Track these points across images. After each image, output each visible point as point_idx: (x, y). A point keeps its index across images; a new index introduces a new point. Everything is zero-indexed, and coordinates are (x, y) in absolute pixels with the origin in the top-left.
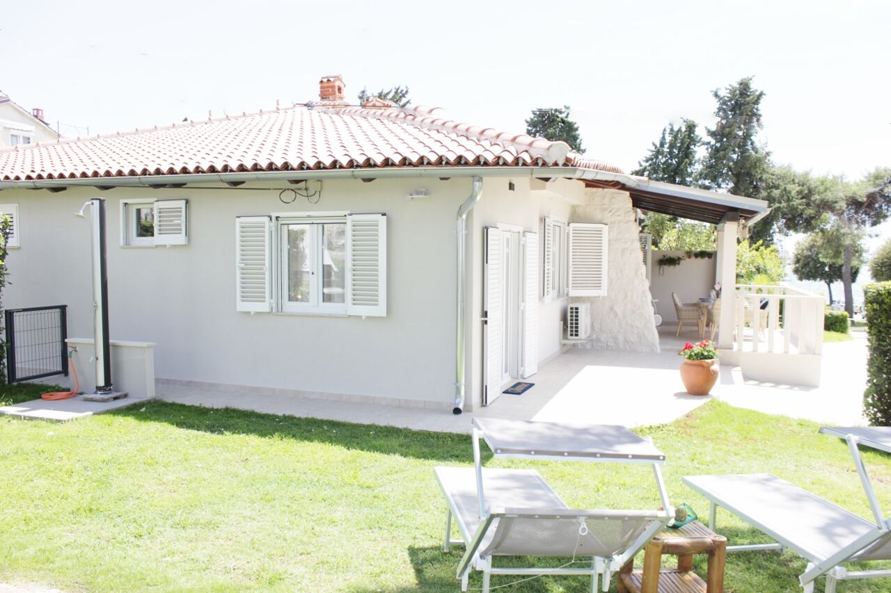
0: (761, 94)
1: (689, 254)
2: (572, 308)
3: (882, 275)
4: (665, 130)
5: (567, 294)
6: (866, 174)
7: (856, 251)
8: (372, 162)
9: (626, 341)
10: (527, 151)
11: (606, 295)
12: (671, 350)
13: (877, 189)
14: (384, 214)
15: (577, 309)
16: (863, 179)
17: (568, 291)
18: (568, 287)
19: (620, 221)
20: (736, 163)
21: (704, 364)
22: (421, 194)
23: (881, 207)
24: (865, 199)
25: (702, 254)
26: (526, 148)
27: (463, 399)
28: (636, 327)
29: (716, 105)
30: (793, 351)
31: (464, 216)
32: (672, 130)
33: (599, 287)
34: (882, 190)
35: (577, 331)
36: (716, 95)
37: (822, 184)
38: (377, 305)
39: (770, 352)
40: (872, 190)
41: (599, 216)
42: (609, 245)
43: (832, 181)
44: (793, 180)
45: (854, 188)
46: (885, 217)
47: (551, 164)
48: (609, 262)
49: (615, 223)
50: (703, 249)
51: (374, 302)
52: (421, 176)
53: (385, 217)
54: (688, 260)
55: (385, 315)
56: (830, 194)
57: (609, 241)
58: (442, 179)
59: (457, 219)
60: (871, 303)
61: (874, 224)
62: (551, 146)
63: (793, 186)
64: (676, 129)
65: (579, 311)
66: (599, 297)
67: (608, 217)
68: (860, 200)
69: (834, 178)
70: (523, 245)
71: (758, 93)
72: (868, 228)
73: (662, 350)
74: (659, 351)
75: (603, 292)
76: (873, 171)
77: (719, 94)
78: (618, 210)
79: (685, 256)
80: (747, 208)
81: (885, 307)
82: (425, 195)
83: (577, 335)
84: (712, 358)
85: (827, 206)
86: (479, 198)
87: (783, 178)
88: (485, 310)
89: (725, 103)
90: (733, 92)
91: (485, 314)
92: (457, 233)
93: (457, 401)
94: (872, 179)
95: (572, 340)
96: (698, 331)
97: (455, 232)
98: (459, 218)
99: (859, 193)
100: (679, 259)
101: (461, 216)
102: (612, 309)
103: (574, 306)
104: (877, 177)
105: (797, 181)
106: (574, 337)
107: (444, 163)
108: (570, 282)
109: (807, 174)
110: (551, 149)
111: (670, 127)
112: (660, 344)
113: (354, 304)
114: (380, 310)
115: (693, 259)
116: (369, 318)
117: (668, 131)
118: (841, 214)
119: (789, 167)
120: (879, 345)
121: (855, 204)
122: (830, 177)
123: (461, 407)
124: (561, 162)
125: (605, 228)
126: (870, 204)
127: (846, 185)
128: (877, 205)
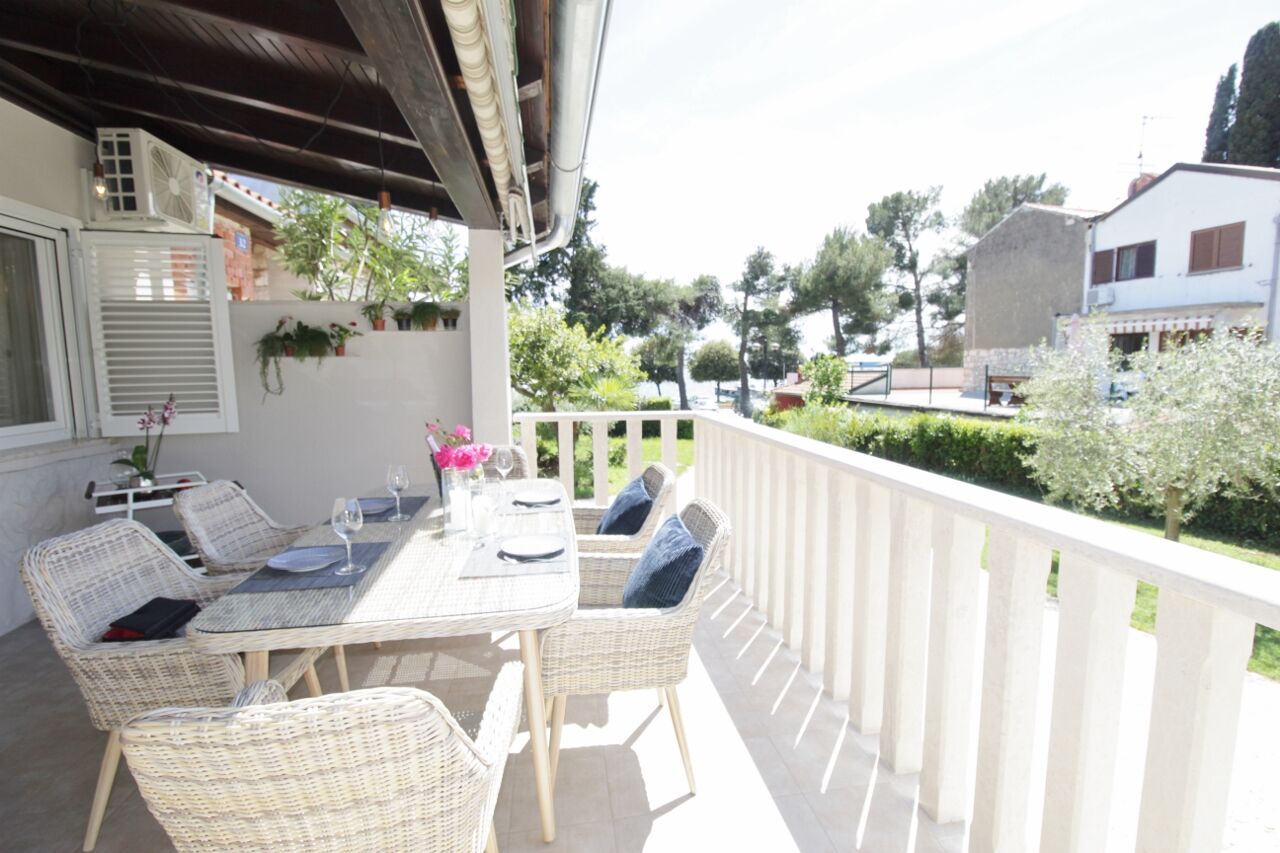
0: (595, 185)
1: (377, 315)
3: (700, 375)
6: (691, 280)
7: (682, 353)
13: (703, 294)
16: (690, 284)
20: (571, 259)
23: (704, 312)
24: (694, 303)
34: (706, 295)
37: (656, 287)
40: (698, 294)
43: (664, 284)
44: (629, 281)
45: (684, 293)
46: (708, 321)
54: (371, 336)
56: (663, 296)
61: (700, 328)
63: (630, 287)
68: (689, 304)
69: (666, 281)
71: (591, 184)
72: (694, 332)
76: (697, 279)
79: (361, 319)
85: (661, 308)
87: (617, 278)
94: (697, 284)
99: (688, 297)
100: (342, 332)
104: (701, 283)
105: (633, 282)
109: (641, 277)
115: (392, 333)
118: (673, 318)
119: (625, 269)
121: (686, 308)
122: (663, 281)
126: (697, 307)
127: (677, 289)
128: (702, 310)
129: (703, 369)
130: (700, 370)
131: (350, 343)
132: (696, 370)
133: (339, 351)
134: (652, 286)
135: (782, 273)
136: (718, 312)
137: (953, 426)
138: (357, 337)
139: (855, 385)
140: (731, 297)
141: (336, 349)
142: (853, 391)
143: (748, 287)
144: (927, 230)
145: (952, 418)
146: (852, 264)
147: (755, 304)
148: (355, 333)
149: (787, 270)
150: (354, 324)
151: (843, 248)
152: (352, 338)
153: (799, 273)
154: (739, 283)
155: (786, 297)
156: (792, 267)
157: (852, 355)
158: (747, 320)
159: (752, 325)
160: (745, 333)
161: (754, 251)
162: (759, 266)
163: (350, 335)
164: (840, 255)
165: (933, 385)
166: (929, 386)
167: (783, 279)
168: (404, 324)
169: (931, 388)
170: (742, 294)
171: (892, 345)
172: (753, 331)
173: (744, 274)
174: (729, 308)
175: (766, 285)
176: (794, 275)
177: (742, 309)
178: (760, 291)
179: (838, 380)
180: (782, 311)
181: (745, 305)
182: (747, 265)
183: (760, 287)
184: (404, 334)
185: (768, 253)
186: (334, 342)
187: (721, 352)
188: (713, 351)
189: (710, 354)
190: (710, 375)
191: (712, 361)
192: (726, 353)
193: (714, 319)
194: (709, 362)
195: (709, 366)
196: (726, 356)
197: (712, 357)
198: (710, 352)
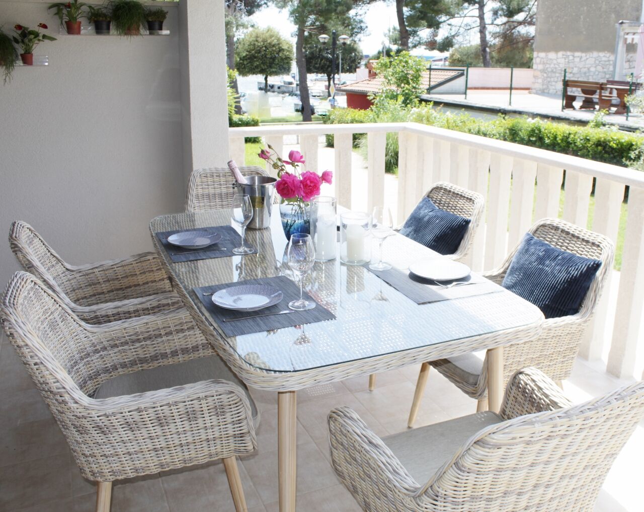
1: (67, 17)
3: (245, 68)
25: (123, 16)
72: (243, 17)
79: (53, 23)
115: (87, 36)
129: (249, 61)
130: (245, 63)
131: (39, 49)
132: (241, 61)
133: (27, 59)
137: (543, 130)
138: (46, 41)
139: (433, 84)
141: (22, 55)
142: (430, 90)
145: (541, 122)
148: (44, 37)
150: (45, 27)
152: (41, 42)
157: (414, 49)
159: (310, 13)
160: (302, 21)
163: (39, 40)
165: (513, 86)
166: (509, 86)
168: (105, 26)
169: (511, 89)
172: (312, 19)
179: (416, 78)
184: (102, 38)
186: (20, 50)
187: (269, 41)
188: (260, 40)
189: (256, 43)
190: (257, 67)
191: (259, 52)
192: (274, 43)
193: (265, 3)
194: (256, 53)
195: (255, 57)
196: (274, 46)
197: (258, 46)
198: (257, 41)
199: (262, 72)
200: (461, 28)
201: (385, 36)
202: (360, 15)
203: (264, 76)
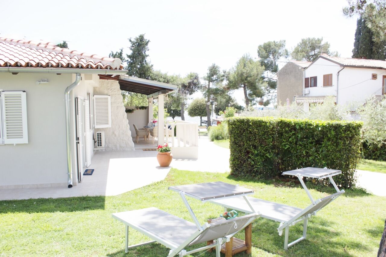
0: (149, 41)
1: (137, 108)
2: (98, 134)
3: (192, 114)
4: (110, 54)
5: (94, 128)
6: (187, 75)
7: (183, 105)
8: (19, 64)
9: (120, 147)
10: (100, 62)
11: (111, 127)
12: (139, 149)
13: (192, 81)
14: (24, 91)
15: (100, 134)
16: (186, 76)
17: (94, 126)
18: (94, 124)
19: (116, 94)
20: (139, 69)
21: (167, 154)
22: (45, 81)
23: (192, 88)
24: (188, 85)
25: (142, 108)
26: (100, 61)
27: (72, 180)
28: (125, 140)
29: (130, 44)
30: (187, 146)
31: (69, 92)
32: (113, 54)
33: (107, 123)
34: (193, 81)
35: (101, 144)
36: (130, 41)
37: (172, 78)
38: (22, 138)
39: (179, 146)
40: (190, 81)
41: (106, 92)
42: (111, 105)
43: (176, 77)
44: (161, 77)
45: (184, 80)
46: (194, 91)
47: (114, 69)
48: (111, 112)
49: (113, 95)
50: (142, 106)
51: (21, 136)
52: (49, 72)
53: (25, 93)
54: (137, 110)
55: (27, 143)
56: (175, 82)
57: (111, 103)
58: (58, 74)
59: (65, 94)
60: (231, 125)
61: (190, 94)
62: (114, 60)
63: (161, 79)
64: (114, 54)
65: (101, 135)
66: (108, 128)
67: (110, 92)
68: (186, 85)
69: (176, 76)
70: (84, 106)
71: (147, 41)
72: (188, 96)
73: (136, 149)
74: (135, 150)
75: (109, 126)
76: (189, 74)
77: (131, 40)
78: (115, 89)
79: (135, 108)
80: (169, 88)
81: (236, 126)
82: (47, 81)
83: (101, 146)
84: (169, 151)
86: (79, 84)
87: (157, 75)
88: (78, 137)
89: (134, 44)
90: (137, 39)
91: (78, 139)
92: (65, 100)
93: (69, 182)
94: (189, 77)
95: (99, 148)
96: (145, 140)
97: (64, 100)
98: (66, 94)
99: (185, 82)
100: (133, 110)
101: (67, 92)
102: (113, 133)
103: (99, 132)
104: (191, 76)
105: (163, 77)
106: (100, 147)
107: (60, 66)
108: (95, 122)
109: (166, 74)
110: (114, 61)
111: (112, 53)
112: (135, 147)
113: (8, 138)
114: (25, 140)
115: (139, 110)
116: (17, 145)
117: (111, 54)
118: (179, 90)
119: (160, 71)
120: (235, 140)
121: (185, 87)
123: (71, 184)
124: (118, 68)
125: (109, 97)
126: (189, 87)
127: (181, 79)
128: (191, 87)
129: (194, 111)
130: (193, 112)
132: (191, 111)
133: (133, 112)
134: (171, 78)
135: (223, 74)
136: (198, 87)
140: (203, 82)
143: (210, 79)
144: (282, 57)
146: (248, 72)
147: (213, 86)
149: (225, 72)
151: (245, 66)
153: (229, 74)
154: (206, 77)
155: (225, 83)
156: (227, 71)
157: (254, 106)
158: (210, 92)
159: (211, 94)
160: (209, 96)
161: (211, 65)
162: (213, 71)
164: (244, 68)
167: (224, 76)
170: (207, 82)
171: (271, 101)
172: (212, 96)
173: (207, 74)
174: (203, 86)
175: (216, 78)
176: (227, 75)
177: (207, 87)
178: (214, 81)
180: (224, 88)
181: (209, 85)
182: (209, 70)
183: (214, 79)
185: (217, 66)
187: (202, 103)
188: (199, 103)
189: (197, 104)
190: (197, 113)
191: (198, 107)
192: (204, 104)
193: (197, 90)
194: (197, 108)
195: (197, 109)
196: (204, 105)
197: (198, 105)
198: (197, 103)
199: (199, 115)
200: (273, 97)
201: (243, 100)
202: (231, 94)
203: (200, 117)
